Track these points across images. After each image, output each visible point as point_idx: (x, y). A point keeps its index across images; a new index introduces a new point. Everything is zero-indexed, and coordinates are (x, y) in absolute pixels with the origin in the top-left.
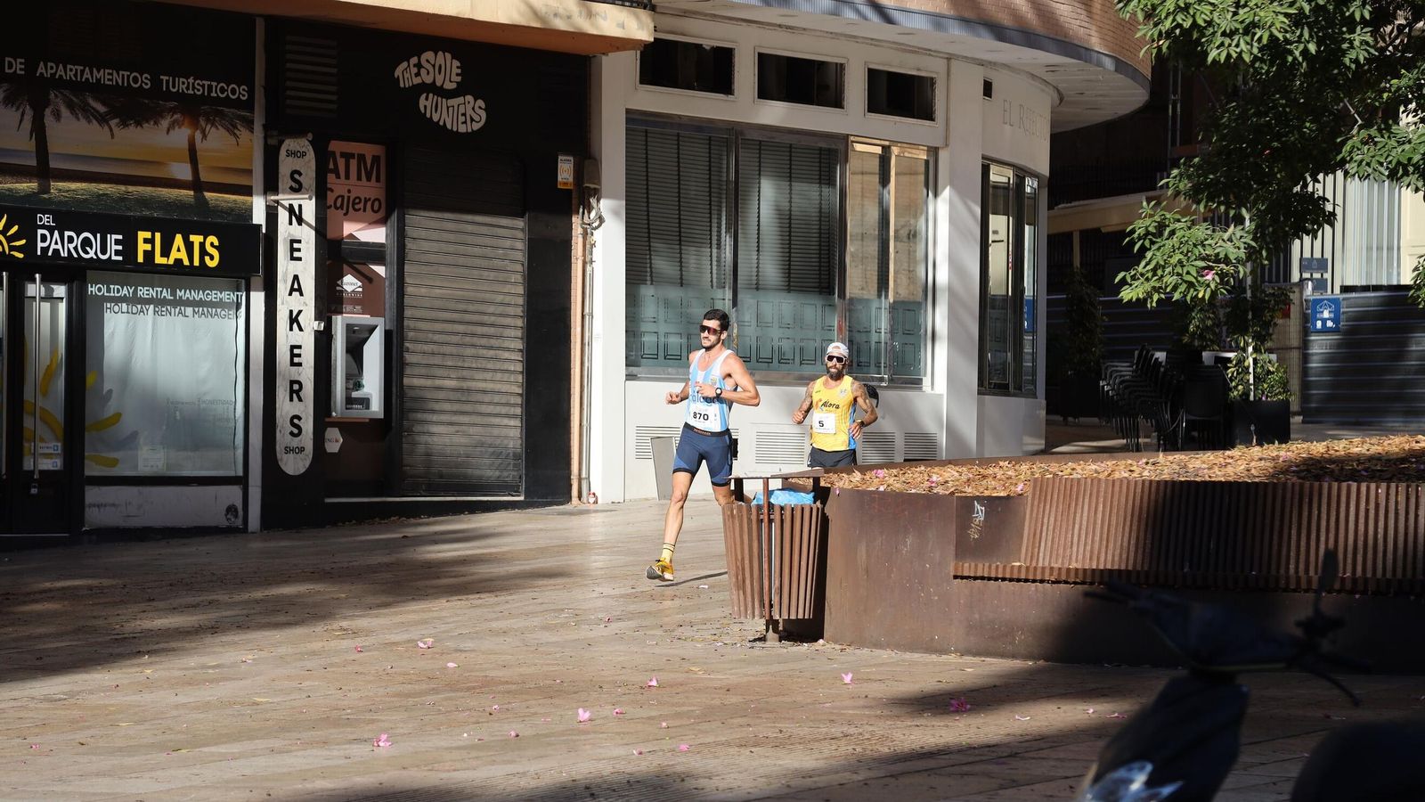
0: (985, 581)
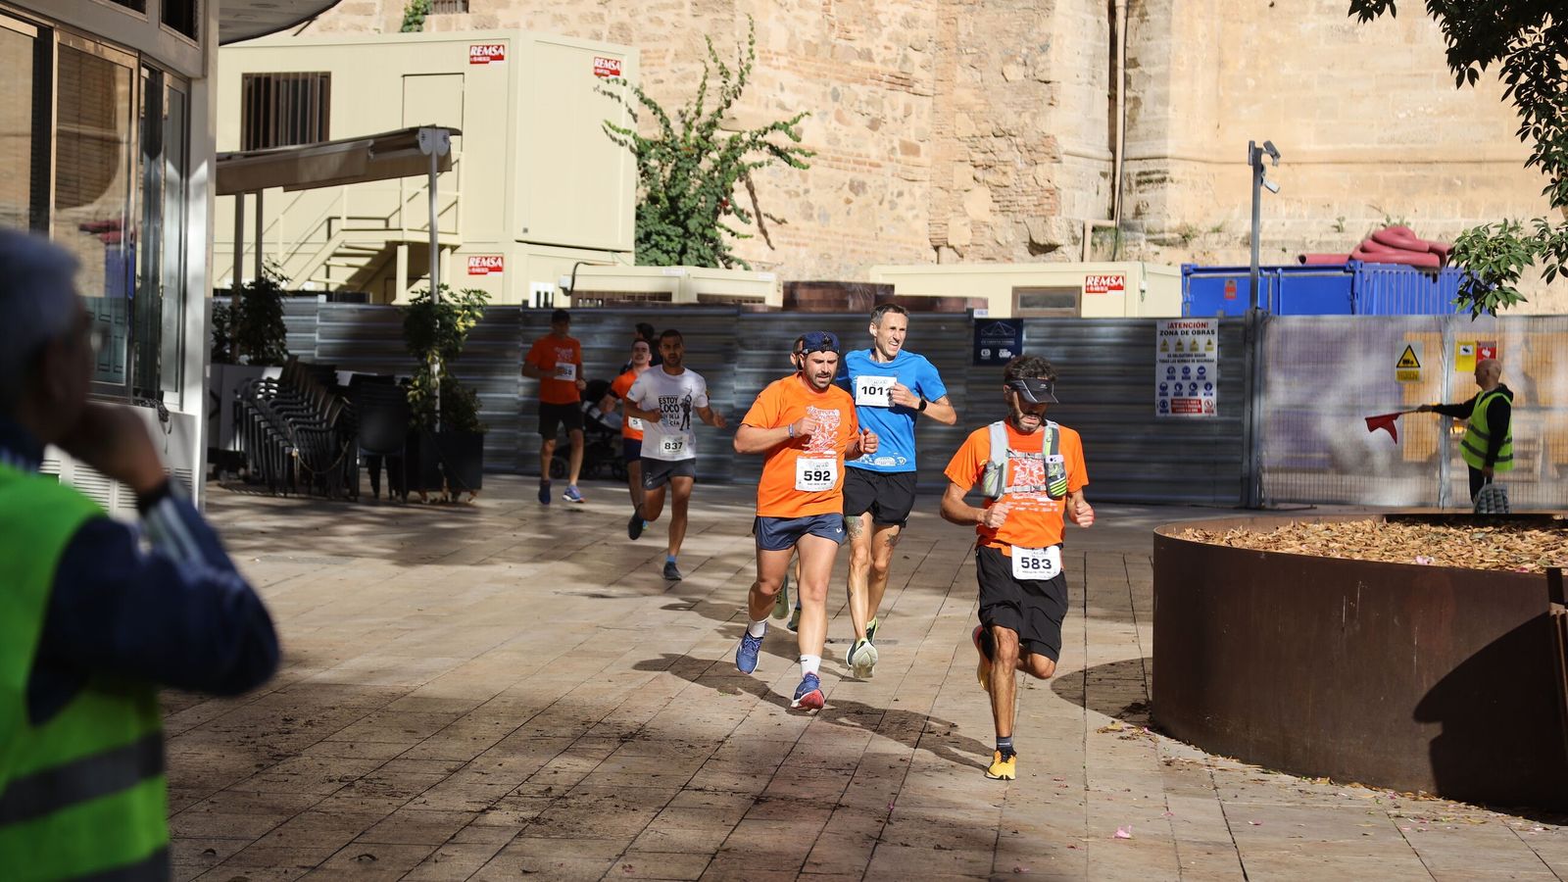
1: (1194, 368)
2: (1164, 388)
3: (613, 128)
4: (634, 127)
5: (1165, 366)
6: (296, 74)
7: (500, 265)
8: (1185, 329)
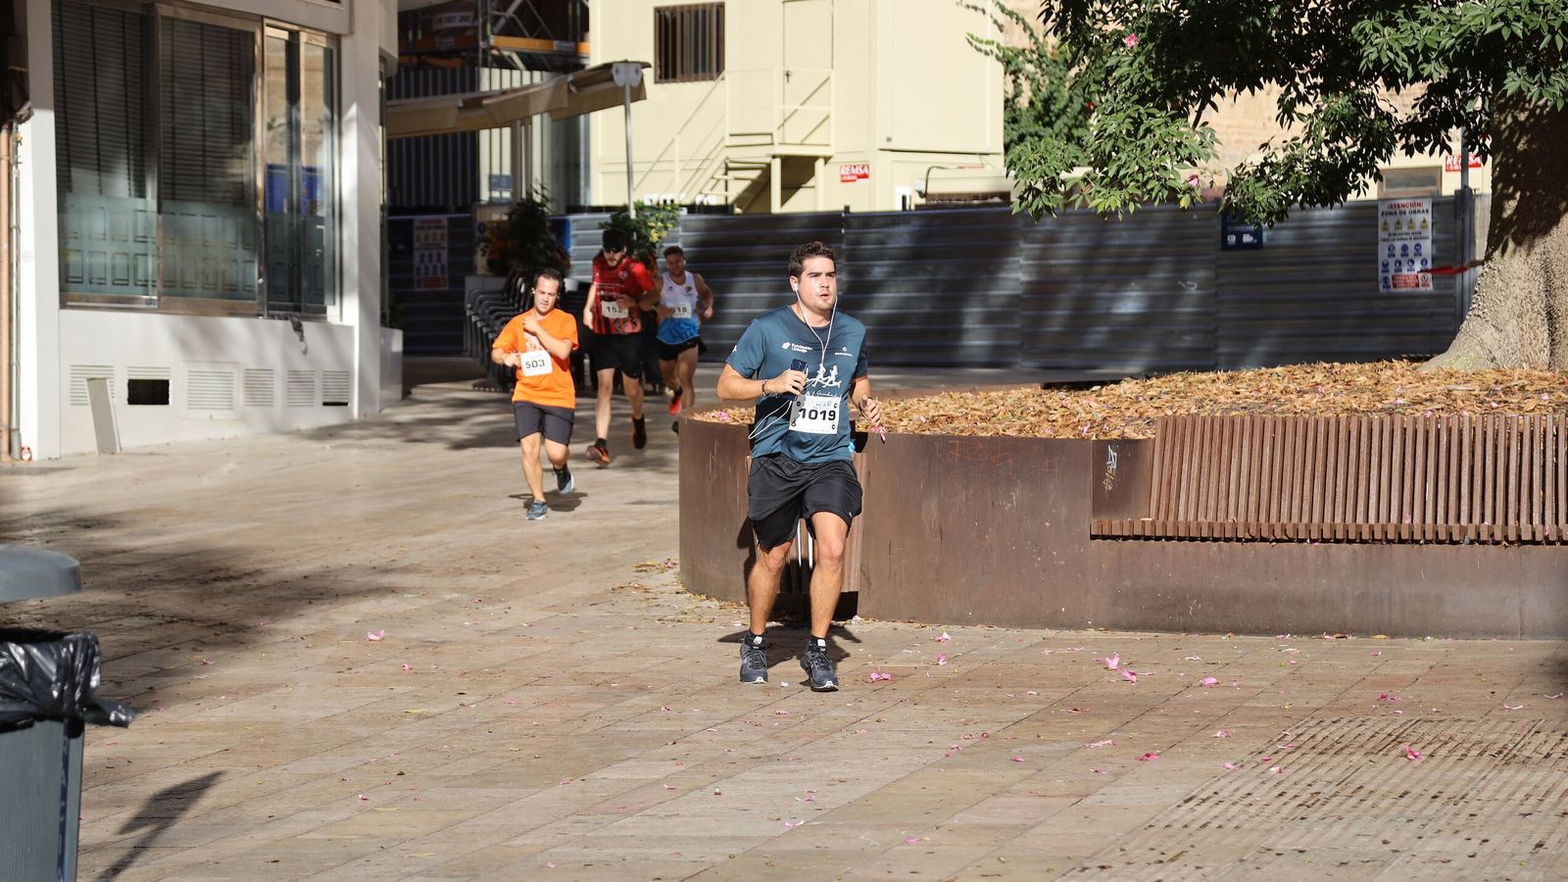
0: (1142, 541)
1: (1411, 245)
2: (1386, 265)
3: (977, 40)
4: (1000, 38)
5: (1387, 244)
6: (697, 6)
7: (866, 171)
8: (1403, 209)
